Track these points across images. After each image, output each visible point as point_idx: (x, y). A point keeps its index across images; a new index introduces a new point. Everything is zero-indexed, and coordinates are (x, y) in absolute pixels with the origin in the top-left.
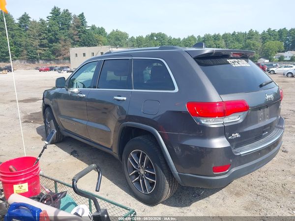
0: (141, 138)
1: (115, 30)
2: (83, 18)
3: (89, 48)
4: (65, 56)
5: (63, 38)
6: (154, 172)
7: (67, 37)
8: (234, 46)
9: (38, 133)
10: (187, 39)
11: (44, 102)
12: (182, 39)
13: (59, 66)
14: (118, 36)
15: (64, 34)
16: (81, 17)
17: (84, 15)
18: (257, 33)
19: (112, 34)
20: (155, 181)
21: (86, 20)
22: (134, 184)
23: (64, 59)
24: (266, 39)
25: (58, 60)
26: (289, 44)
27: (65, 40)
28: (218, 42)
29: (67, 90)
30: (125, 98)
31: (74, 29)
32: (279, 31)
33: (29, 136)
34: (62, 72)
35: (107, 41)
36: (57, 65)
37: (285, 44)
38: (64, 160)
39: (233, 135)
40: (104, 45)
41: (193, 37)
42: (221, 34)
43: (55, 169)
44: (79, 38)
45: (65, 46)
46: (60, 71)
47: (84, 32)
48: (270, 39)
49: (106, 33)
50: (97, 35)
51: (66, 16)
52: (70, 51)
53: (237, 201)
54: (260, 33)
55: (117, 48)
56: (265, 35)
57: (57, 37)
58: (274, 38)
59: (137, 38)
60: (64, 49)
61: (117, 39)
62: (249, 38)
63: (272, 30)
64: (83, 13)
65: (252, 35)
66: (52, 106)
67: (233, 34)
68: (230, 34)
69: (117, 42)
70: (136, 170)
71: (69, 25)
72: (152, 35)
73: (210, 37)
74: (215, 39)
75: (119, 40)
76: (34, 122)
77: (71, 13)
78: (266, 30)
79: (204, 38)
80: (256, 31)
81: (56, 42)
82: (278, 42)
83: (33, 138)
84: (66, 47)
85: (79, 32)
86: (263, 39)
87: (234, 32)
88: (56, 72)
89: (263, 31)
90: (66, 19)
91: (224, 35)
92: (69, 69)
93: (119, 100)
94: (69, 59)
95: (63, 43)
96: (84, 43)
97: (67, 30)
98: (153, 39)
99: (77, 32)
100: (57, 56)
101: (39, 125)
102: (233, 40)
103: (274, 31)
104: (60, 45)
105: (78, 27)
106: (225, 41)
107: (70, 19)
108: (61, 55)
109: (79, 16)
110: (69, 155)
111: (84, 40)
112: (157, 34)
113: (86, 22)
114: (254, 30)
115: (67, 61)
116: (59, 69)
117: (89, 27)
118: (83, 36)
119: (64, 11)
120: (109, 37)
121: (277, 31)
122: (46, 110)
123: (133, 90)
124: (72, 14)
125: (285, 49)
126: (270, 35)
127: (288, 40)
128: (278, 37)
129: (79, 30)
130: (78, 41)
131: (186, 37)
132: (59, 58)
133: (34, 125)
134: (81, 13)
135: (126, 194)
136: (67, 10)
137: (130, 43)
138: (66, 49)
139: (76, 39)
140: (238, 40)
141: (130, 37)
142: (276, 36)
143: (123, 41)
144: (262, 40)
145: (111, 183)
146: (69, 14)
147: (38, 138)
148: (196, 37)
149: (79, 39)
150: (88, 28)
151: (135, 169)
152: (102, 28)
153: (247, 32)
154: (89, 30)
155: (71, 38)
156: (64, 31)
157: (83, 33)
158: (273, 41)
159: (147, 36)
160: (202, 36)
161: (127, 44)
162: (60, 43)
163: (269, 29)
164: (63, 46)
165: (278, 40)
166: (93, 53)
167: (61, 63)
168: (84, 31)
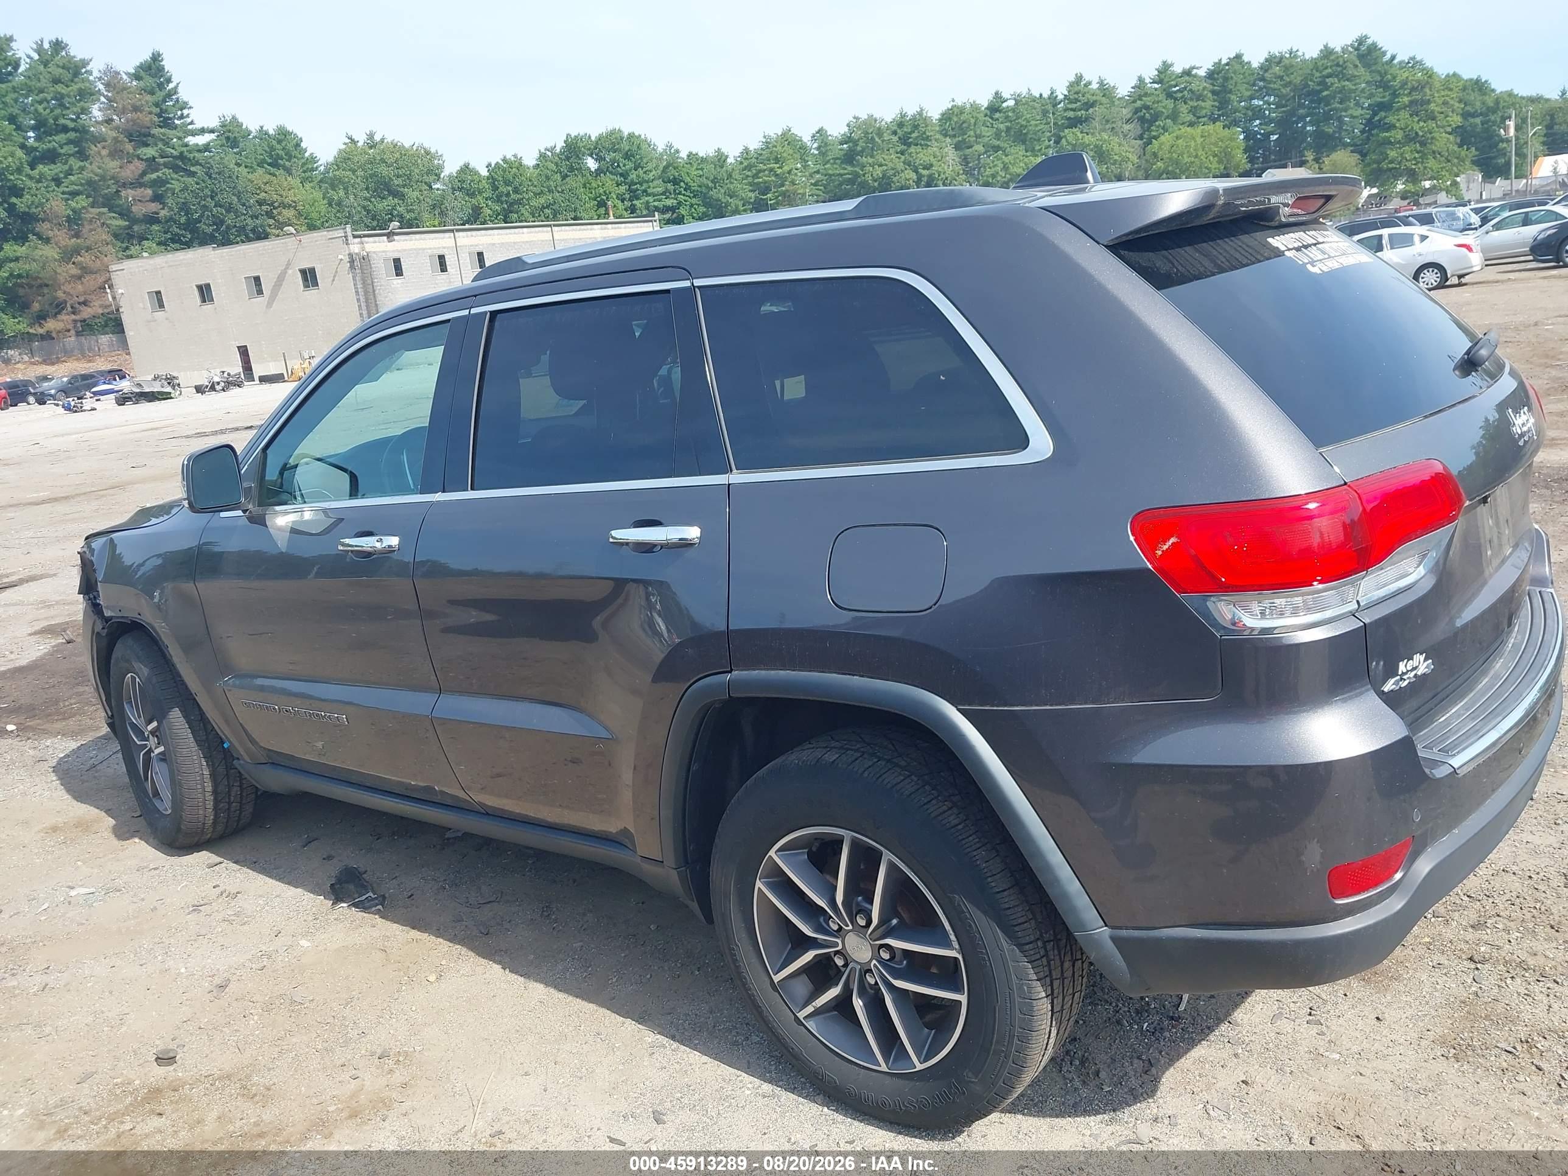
0: (831, 757)
1: (361, 139)
2: (161, 86)
3: (225, 251)
4: (86, 313)
5: (57, 205)
6: (948, 945)
7: (81, 202)
8: (1005, 168)
9: (80, 796)
10: (759, 154)
11: (95, 607)
12: (733, 153)
13: (61, 372)
14: (383, 170)
15: (58, 181)
16: (149, 81)
17: (168, 64)
18: (1106, 90)
19: (344, 159)
20: (963, 998)
21: (183, 94)
22: (811, 1025)
23: (86, 328)
24: (1156, 117)
25: (48, 337)
26: (1267, 136)
27: (74, 221)
28: (922, 156)
29: (259, 521)
30: (693, 533)
31: (115, 153)
32: (1211, 75)
33: (26, 823)
34: (88, 403)
35: (322, 205)
36: (48, 370)
37: (1249, 135)
38: (304, 943)
39: (1402, 667)
40: (312, 227)
41: (788, 138)
42: (934, 113)
43: (268, 1007)
44: (157, 198)
45: (77, 251)
46: (72, 401)
47: (182, 162)
48: (1174, 116)
49: (313, 159)
50: (260, 176)
51: (56, 81)
52: (116, 279)
53: (1389, 1015)
54: (1124, 89)
55: (390, 235)
56: (1148, 101)
57: (21, 204)
58: (1193, 111)
59: (493, 169)
60: (75, 271)
61: (384, 188)
62: (1074, 123)
63: (1178, 69)
64: (156, 58)
65: (1089, 105)
66: (161, 628)
67: (994, 108)
68: (975, 107)
69: (382, 206)
70: (813, 943)
71: (83, 131)
72: (573, 149)
73: (880, 132)
74: (905, 141)
75: (395, 194)
76: (22, 729)
77: (85, 63)
78: (1149, 73)
79: (847, 139)
80: (1101, 83)
81: (22, 239)
82: (1217, 129)
83: (55, 829)
84: (85, 259)
85: (151, 164)
86: (1142, 120)
87: (997, 94)
88: (50, 410)
89: (1134, 82)
90: (59, 98)
91: (946, 116)
92: (125, 385)
93: (647, 548)
94: (114, 324)
95: (62, 237)
96: (191, 226)
97: (75, 163)
98: (581, 169)
99: (141, 166)
100: (41, 317)
101: (62, 747)
102: (998, 136)
103: (1187, 73)
104: (50, 252)
105: (140, 136)
106: (957, 147)
107: (87, 94)
108: (59, 308)
109: (137, 77)
110: (320, 903)
111: (184, 208)
112: (600, 138)
113: (185, 106)
114: (1092, 77)
115: (104, 339)
116: (66, 391)
117: (202, 131)
118: (176, 186)
119: (40, 50)
120: (330, 181)
121: (1202, 73)
122: (119, 651)
123: (737, 477)
124: (96, 68)
125: (1252, 160)
126: (1170, 95)
127: (1258, 113)
128: (1208, 104)
129: (150, 152)
130: (152, 219)
131: (754, 145)
132: (51, 325)
133: (28, 749)
134: (145, 56)
135: (767, 1087)
136: (58, 46)
137: (460, 204)
138: (86, 270)
139: (139, 210)
140: (1021, 137)
141: (451, 168)
142: (1200, 97)
143: (412, 194)
144: (1133, 128)
145: (651, 1037)
146: (76, 69)
147: (83, 826)
148: (806, 139)
149: (154, 207)
150: (201, 140)
151: (806, 943)
152: (283, 134)
153: (1061, 92)
154: (206, 148)
155: (110, 203)
156: (57, 169)
157: (176, 169)
158: (1191, 124)
159: (542, 156)
160: (837, 129)
161: (439, 209)
162: (47, 241)
163: (1165, 69)
164: (68, 255)
165: (1214, 121)
166: (257, 279)
167: (68, 354)
168: (182, 157)
